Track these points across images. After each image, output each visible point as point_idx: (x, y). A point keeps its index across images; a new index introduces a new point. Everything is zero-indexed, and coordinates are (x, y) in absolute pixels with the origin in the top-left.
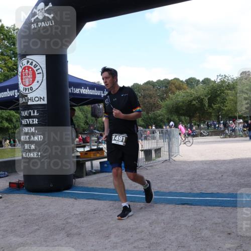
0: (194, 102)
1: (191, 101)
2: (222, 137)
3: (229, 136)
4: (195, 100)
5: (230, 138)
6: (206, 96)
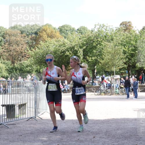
0: (67, 53)
1: (64, 52)
2: (96, 93)
3: (105, 93)
4: (68, 51)
5: (105, 95)
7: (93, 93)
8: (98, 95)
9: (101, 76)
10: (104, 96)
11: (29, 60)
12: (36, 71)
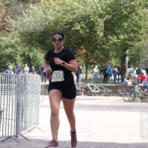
0: (78, 27)
1: (72, 24)
2: (126, 98)
3: (141, 98)
4: (79, 23)
5: (142, 102)
6: (101, 16)
7: (122, 98)
8: (129, 101)
9: (137, 69)
10: (139, 104)
11: (10, 35)
12: (22, 56)
